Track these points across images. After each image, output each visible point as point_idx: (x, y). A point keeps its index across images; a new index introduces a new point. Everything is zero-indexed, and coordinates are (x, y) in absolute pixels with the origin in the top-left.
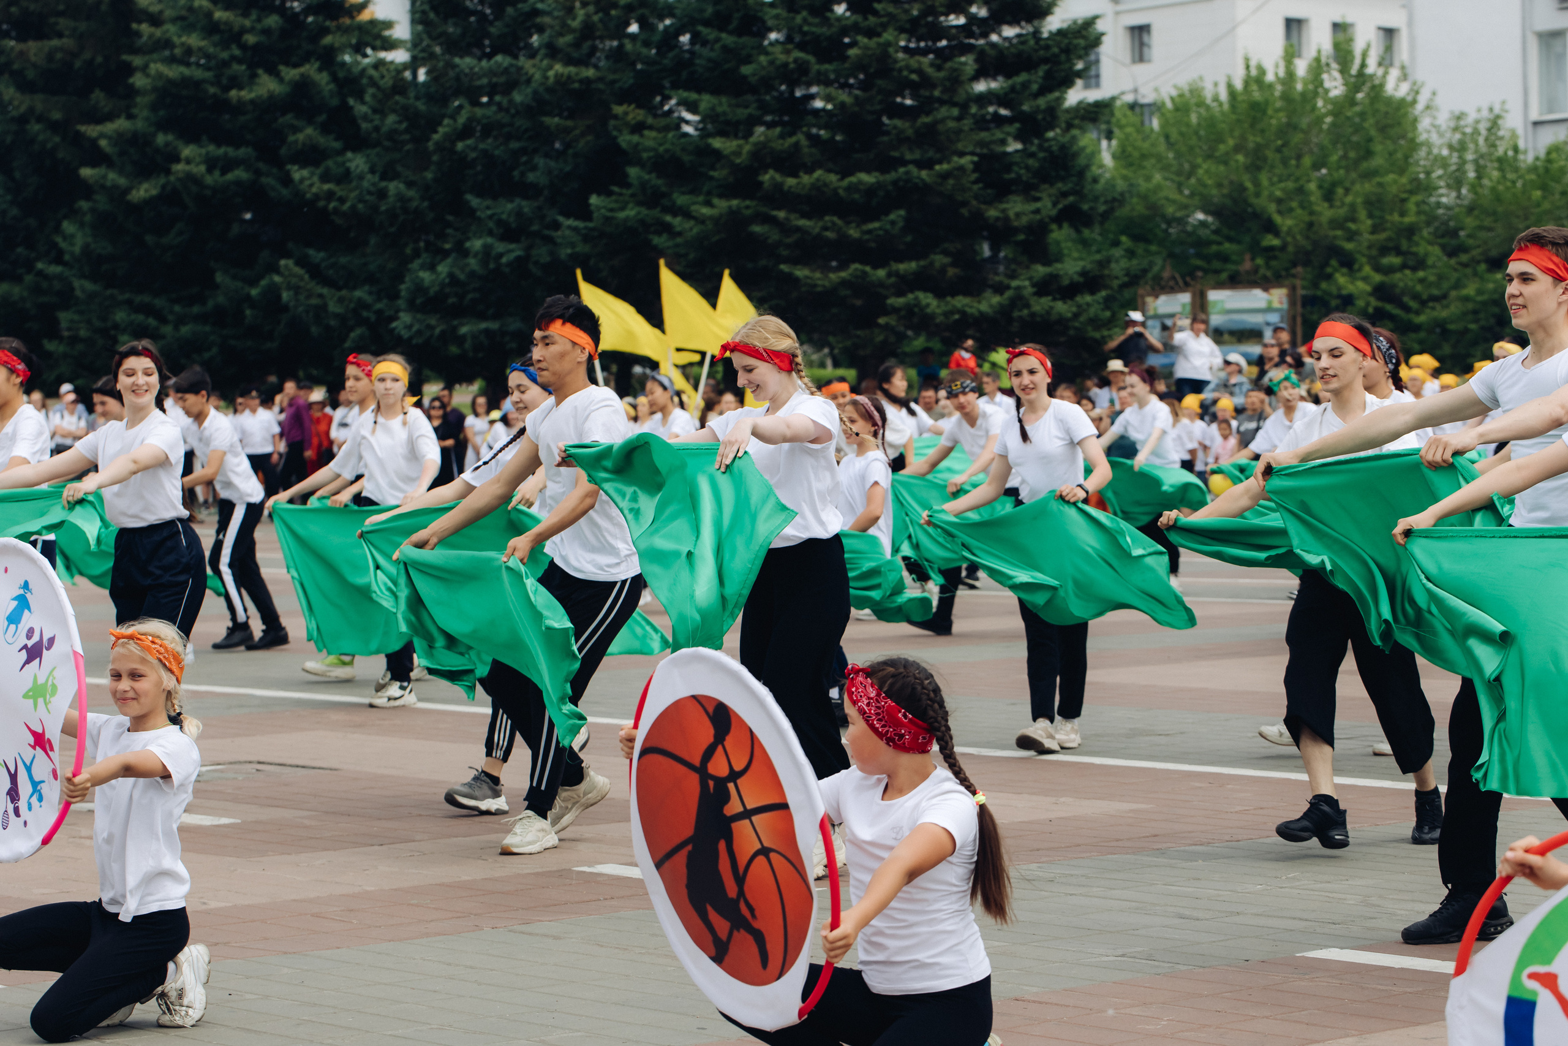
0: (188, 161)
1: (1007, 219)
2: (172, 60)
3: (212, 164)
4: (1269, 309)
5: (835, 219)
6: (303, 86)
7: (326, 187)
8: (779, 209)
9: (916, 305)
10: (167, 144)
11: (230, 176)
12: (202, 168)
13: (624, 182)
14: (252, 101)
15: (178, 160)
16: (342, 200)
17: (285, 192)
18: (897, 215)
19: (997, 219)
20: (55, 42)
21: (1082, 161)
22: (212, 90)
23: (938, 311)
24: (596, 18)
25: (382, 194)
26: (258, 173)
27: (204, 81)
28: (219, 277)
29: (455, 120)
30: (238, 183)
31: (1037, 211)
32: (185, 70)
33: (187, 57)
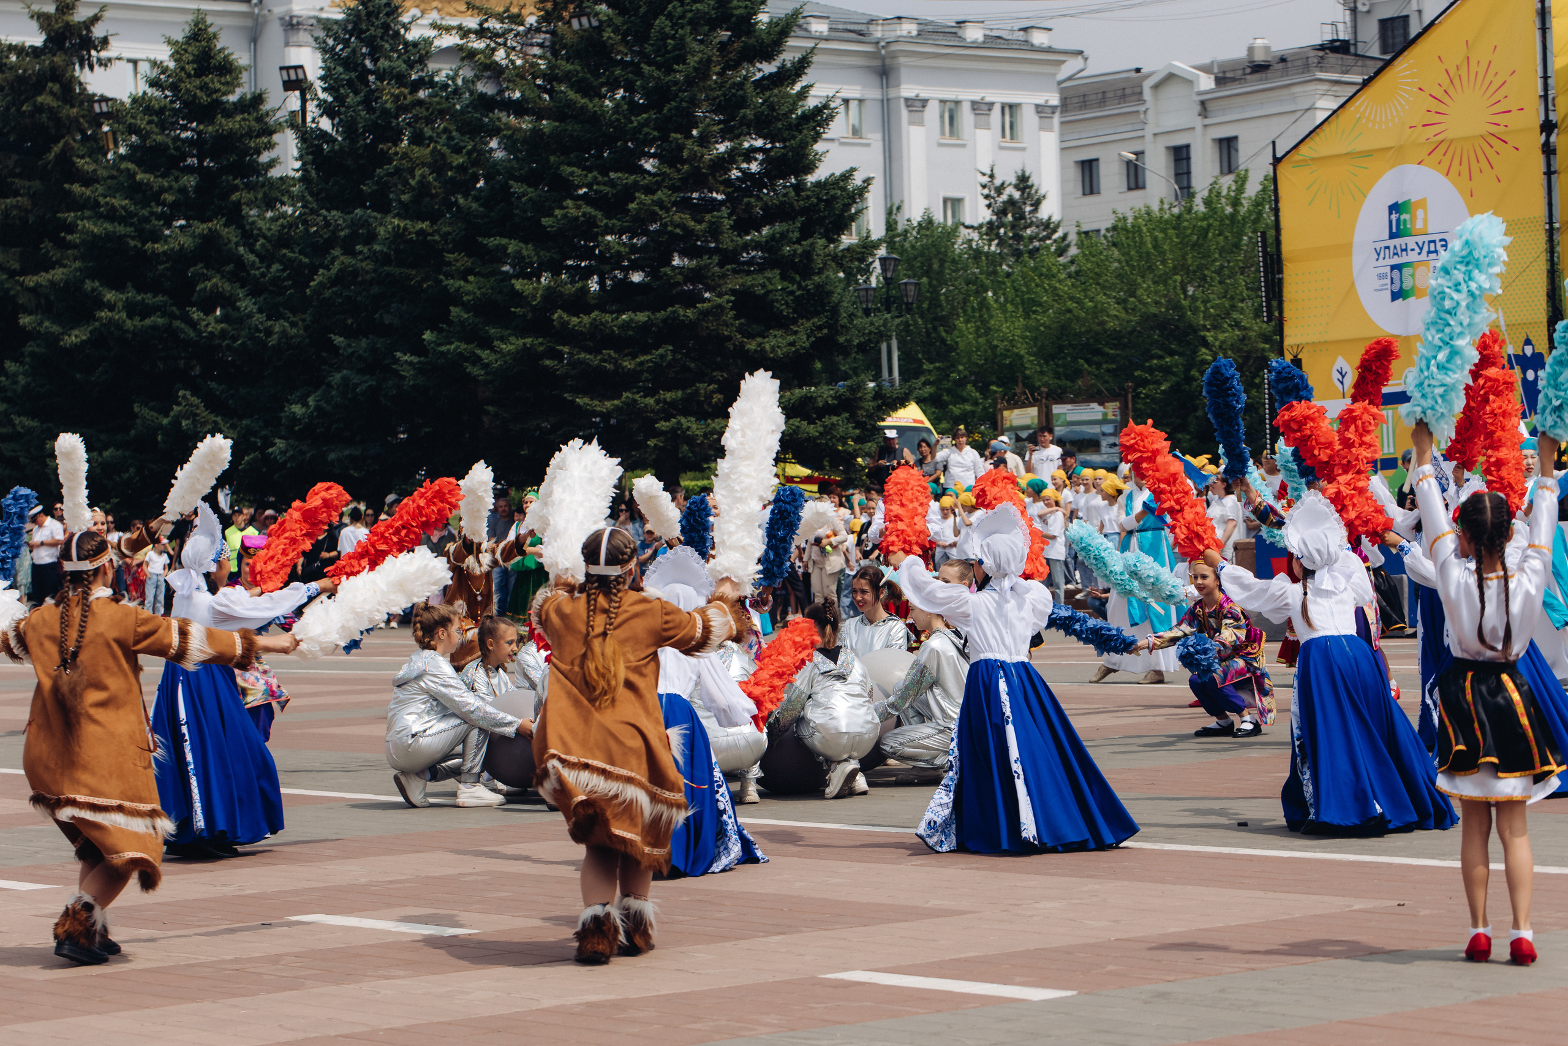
1: (763, 350)
2: (100, 216)
3: (132, 310)
4: (1104, 421)
6: (210, 241)
9: (678, 429)
10: (94, 290)
11: (146, 322)
13: (450, 323)
14: (164, 253)
15: (103, 304)
16: (234, 339)
17: (192, 334)
18: (666, 350)
19: (756, 351)
20: (12, 201)
21: (835, 298)
22: (132, 243)
23: (697, 432)
24: (431, 178)
25: (269, 332)
26: (171, 317)
27: (126, 236)
28: (136, 409)
30: (155, 328)
31: (792, 344)
32: (109, 227)
33: (112, 215)
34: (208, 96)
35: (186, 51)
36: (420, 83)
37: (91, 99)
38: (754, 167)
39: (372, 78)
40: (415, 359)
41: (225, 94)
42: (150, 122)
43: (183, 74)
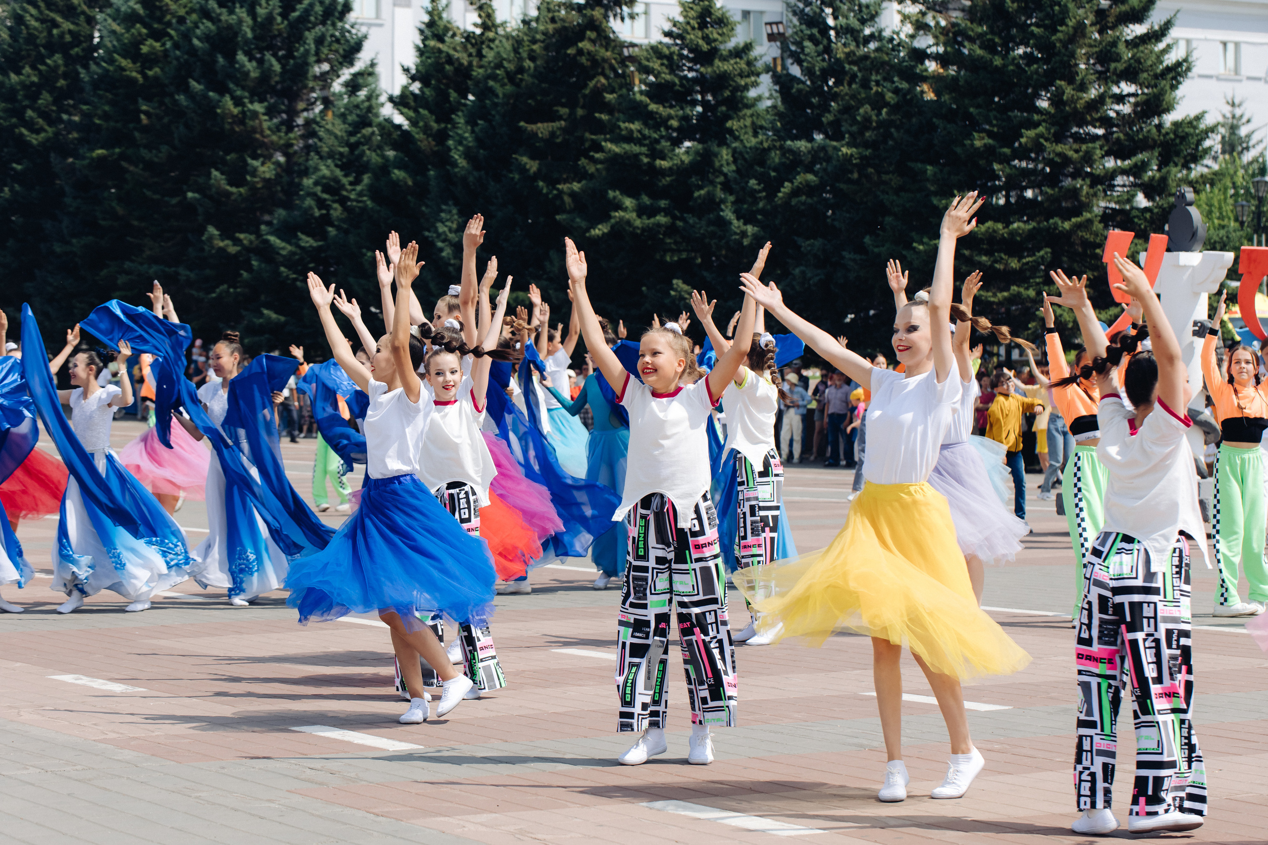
0: (625, 209)
2: (620, 138)
3: (641, 211)
5: (1003, 255)
7: (711, 228)
8: (966, 249)
10: (615, 198)
11: (652, 220)
12: (634, 215)
13: (883, 229)
14: (670, 169)
15: (619, 207)
18: (1046, 252)
20: (557, 124)
22: (645, 160)
26: (674, 218)
27: (641, 154)
29: (792, 183)
30: (658, 225)
32: (627, 147)
33: (629, 138)
34: (708, 44)
35: (692, 8)
36: (872, 37)
37: (622, 45)
38: (1126, 109)
39: (832, 33)
40: (858, 257)
41: (721, 42)
42: (662, 64)
43: (689, 28)
